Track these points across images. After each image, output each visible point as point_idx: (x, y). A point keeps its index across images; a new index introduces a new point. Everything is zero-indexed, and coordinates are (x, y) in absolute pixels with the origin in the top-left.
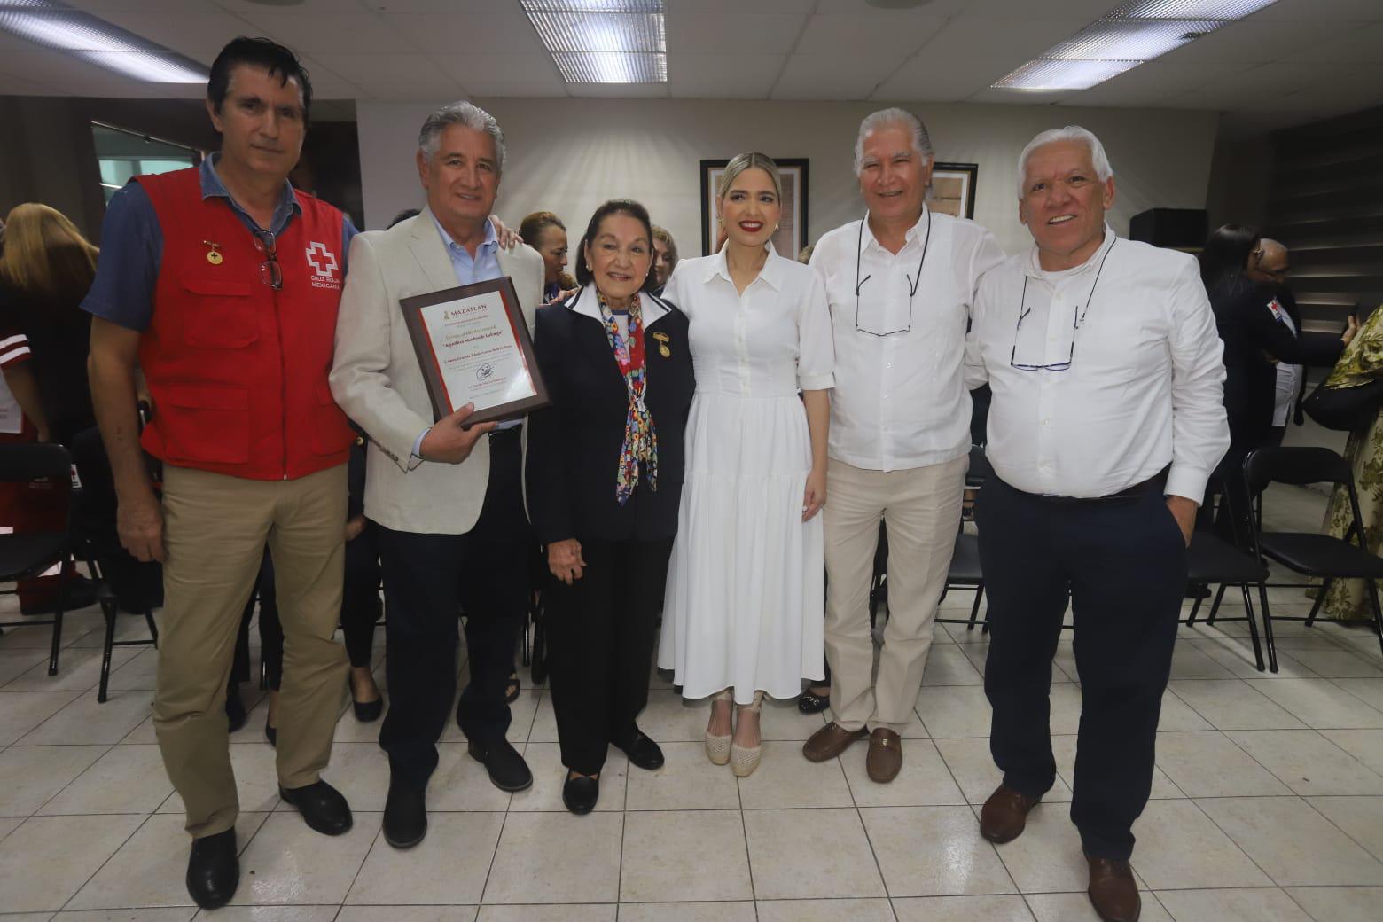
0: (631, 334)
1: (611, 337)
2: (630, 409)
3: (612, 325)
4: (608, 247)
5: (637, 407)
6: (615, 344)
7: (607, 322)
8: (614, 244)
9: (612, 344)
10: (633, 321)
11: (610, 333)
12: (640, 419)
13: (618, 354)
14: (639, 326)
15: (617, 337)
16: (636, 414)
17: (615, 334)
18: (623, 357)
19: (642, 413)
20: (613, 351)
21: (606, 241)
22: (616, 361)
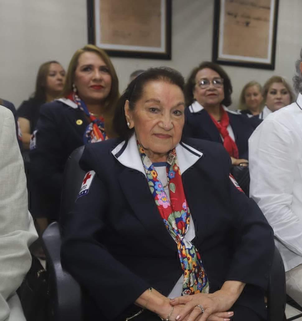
0: (171, 180)
1: (151, 184)
2: (179, 248)
3: (152, 172)
4: (153, 110)
5: (183, 244)
6: (155, 190)
7: (147, 171)
8: (158, 107)
9: (152, 190)
10: (171, 169)
11: (150, 180)
12: (188, 256)
13: (158, 199)
14: (177, 172)
15: (157, 183)
16: (184, 252)
17: (155, 180)
18: (163, 201)
19: (189, 250)
20: (153, 197)
21: (150, 105)
22: (157, 206)
